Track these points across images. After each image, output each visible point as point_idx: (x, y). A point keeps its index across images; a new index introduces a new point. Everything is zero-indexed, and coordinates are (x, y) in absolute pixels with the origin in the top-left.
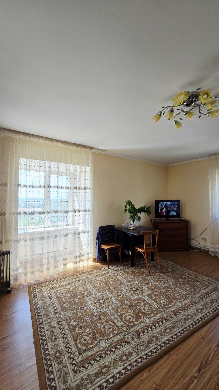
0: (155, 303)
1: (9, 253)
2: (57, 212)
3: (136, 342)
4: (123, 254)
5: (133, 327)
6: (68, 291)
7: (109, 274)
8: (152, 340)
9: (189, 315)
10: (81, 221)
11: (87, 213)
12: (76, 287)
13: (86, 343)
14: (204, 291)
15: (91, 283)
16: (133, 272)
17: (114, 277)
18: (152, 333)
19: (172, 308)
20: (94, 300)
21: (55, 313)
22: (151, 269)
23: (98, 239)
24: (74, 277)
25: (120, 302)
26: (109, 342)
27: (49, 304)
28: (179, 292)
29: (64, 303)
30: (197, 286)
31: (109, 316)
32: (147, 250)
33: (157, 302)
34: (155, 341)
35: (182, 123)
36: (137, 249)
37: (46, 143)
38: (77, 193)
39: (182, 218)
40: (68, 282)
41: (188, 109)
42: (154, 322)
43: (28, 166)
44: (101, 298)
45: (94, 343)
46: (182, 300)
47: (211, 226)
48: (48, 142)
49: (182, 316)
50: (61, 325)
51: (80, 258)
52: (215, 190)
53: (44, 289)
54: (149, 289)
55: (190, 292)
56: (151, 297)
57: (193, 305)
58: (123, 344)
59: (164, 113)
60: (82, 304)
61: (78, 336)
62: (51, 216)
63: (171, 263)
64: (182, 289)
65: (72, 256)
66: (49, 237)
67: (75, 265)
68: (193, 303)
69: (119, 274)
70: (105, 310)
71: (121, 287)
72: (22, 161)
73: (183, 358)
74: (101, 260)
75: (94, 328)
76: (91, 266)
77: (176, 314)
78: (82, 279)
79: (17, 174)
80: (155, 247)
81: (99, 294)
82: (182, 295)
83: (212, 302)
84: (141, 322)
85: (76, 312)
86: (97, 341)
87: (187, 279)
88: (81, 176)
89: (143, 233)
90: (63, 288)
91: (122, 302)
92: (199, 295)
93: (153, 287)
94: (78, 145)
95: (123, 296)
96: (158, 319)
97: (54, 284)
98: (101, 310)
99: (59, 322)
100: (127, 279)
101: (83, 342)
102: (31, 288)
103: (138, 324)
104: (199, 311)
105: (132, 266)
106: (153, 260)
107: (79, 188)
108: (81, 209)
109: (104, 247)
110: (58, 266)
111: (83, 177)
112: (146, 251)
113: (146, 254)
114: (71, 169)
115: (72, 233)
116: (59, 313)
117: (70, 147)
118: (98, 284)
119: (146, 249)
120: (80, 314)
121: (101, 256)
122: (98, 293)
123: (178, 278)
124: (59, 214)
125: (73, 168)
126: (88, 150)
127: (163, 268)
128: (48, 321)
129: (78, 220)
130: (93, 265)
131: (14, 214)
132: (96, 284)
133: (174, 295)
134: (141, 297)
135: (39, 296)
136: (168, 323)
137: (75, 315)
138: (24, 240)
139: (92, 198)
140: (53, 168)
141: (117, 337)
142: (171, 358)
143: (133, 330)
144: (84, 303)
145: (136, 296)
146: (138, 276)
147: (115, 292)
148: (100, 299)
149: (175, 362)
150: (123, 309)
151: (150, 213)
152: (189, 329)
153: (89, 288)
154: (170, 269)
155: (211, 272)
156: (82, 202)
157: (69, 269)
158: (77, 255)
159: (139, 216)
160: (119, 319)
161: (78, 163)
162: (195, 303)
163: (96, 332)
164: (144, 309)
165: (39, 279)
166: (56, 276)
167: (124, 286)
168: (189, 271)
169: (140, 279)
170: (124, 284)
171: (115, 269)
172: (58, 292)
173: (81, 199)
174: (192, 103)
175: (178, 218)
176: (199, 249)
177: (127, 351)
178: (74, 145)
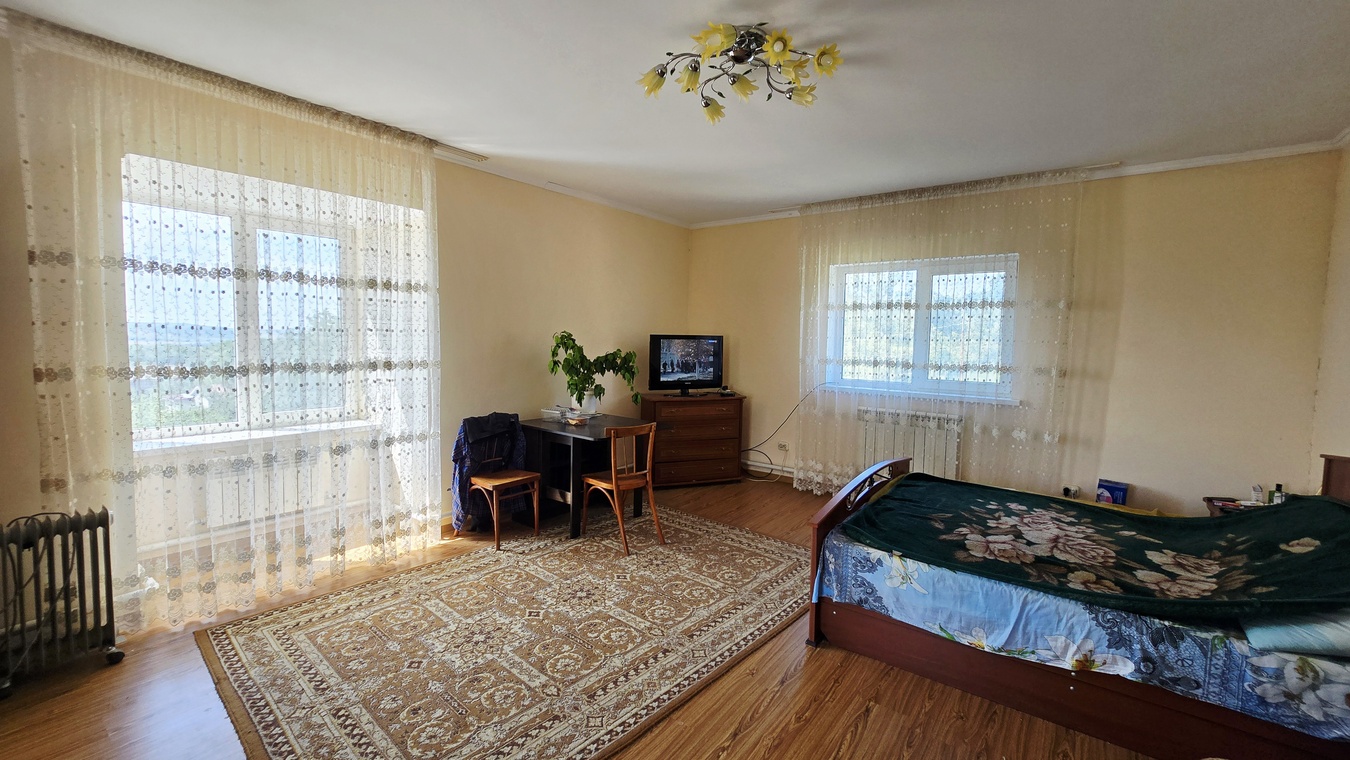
0: (639, 619)
1: (103, 520)
2: (300, 368)
3: (583, 714)
4: (545, 500)
5: (573, 682)
6: (360, 627)
7: (500, 564)
8: (627, 700)
9: (725, 632)
10: (396, 403)
11: (419, 374)
12: (389, 613)
13: (434, 742)
14: (767, 576)
15: (438, 596)
16: (576, 551)
17: (518, 571)
18: (627, 687)
19: (682, 624)
20: (453, 637)
21: (318, 689)
22: (631, 537)
23: (458, 458)
24: (375, 587)
25: (539, 631)
26: (506, 727)
27: (292, 669)
28: (704, 586)
29: (349, 660)
30: (753, 567)
31: (504, 669)
32: (620, 483)
33: (644, 617)
34: (634, 702)
35: (723, 107)
36: (592, 481)
37: (245, 103)
38: (379, 303)
39: (726, 388)
40: (354, 603)
41: (739, 69)
42: (632, 663)
43: (166, 188)
44: (477, 629)
45: (461, 738)
46: (712, 601)
47: (801, 408)
48: (251, 102)
49: (707, 638)
50: (347, 716)
51: (394, 527)
52: (814, 308)
53: (265, 633)
54: (625, 588)
55: (733, 581)
56: (628, 608)
57: (736, 609)
58: (548, 724)
59: (672, 72)
60: (412, 654)
61: (406, 732)
62: (275, 382)
63: (690, 517)
64: (714, 578)
65: (366, 522)
66: (269, 460)
67: (378, 549)
68: (737, 606)
69: (534, 561)
70: (489, 656)
71: (541, 595)
72: (136, 167)
73: (702, 719)
74: (470, 527)
75: (459, 705)
76: (435, 548)
77: (692, 636)
78: (405, 587)
79: (114, 219)
80: (645, 474)
81: (470, 621)
82: (712, 591)
83: (783, 597)
84: (599, 668)
85: (395, 677)
86: (470, 731)
87: (728, 552)
88: (394, 240)
89: (609, 431)
90: (338, 621)
91: (543, 630)
92: (756, 585)
93: (634, 583)
94: (378, 128)
95: (546, 616)
96: (646, 654)
97: (302, 613)
98: (479, 660)
99: (339, 710)
100: (557, 572)
101: (427, 741)
102: (206, 638)
103: (588, 674)
104: (750, 619)
105: (575, 535)
106: (638, 513)
107: (387, 285)
108: (395, 360)
109: (482, 484)
110: (311, 555)
111: (401, 246)
112: (618, 486)
113: (617, 494)
114: (353, 214)
115: (362, 444)
116: (334, 688)
117: (347, 132)
118: (465, 594)
119: (617, 479)
120: (409, 679)
121: (470, 516)
122: (467, 618)
123: (706, 552)
124: (310, 377)
125: (359, 211)
126: (417, 149)
127: (667, 533)
128: (297, 714)
129: (384, 396)
130: (445, 546)
131: (112, 373)
132: (459, 597)
133: (690, 593)
134: (599, 612)
135: (246, 657)
136: (671, 657)
137: (391, 683)
138: (164, 472)
139: (436, 320)
140: (279, 205)
141: (529, 712)
142: (672, 727)
143: (575, 690)
144: (418, 651)
145: (586, 609)
146: (592, 560)
147: (520, 610)
148: (473, 633)
149: (682, 732)
150: (545, 647)
151: (633, 374)
152: (721, 662)
153: (433, 609)
154: (687, 532)
155: (792, 530)
156: (400, 334)
157: (354, 566)
158: (385, 515)
159: (597, 382)
160: (535, 672)
161: (379, 194)
162: (743, 604)
163: (466, 712)
164: (608, 637)
165: (233, 608)
166: (306, 590)
167: (549, 590)
168: (735, 532)
169: (598, 567)
170: (550, 585)
171: (521, 549)
172: (323, 633)
173: (394, 323)
174: (750, 57)
175: (716, 390)
176: (769, 475)
177: (558, 736)
178: (361, 123)
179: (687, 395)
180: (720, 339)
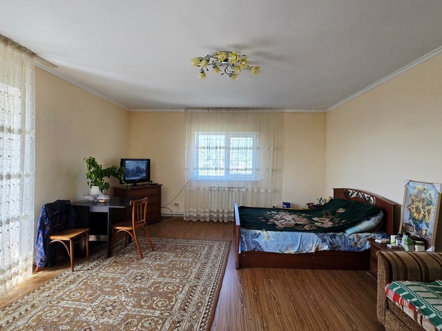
3: (187, 316)
5: (172, 308)
7: (82, 277)
12: (40, 316)
15: (63, 300)
16: (115, 262)
17: (95, 277)
18: (194, 302)
19: (192, 276)
20: (95, 313)
30: (197, 251)
31: (136, 315)
34: (201, 305)
39: (151, 182)
42: (187, 294)
44: (104, 306)
49: (204, 277)
57: (205, 266)
58: (178, 325)
60: (80, 327)
70: (123, 313)
71: (120, 283)
77: (199, 279)
81: (95, 304)
84: (177, 300)
87: (182, 247)
91: (137, 296)
95: (132, 290)
96: (189, 289)
98: (120, 316)
103: (175, 304)
105: (109, 256)
107: (9, 130)
113: (136, 231)
118: (78, 294)
122: (92, 303)
132: (76, 296)
136: (199, 287)
141: (166, 324)
143: (175, 310)
144: (82, 324)
147: (117, 292)
150: (146, 301)
153: (68, 306)
158: (6, 266)
160: (152, 311)
168: (178, 241)
175: (148, 183)
177: (187, 327)
179: (136, 186)
180: (149, 160)
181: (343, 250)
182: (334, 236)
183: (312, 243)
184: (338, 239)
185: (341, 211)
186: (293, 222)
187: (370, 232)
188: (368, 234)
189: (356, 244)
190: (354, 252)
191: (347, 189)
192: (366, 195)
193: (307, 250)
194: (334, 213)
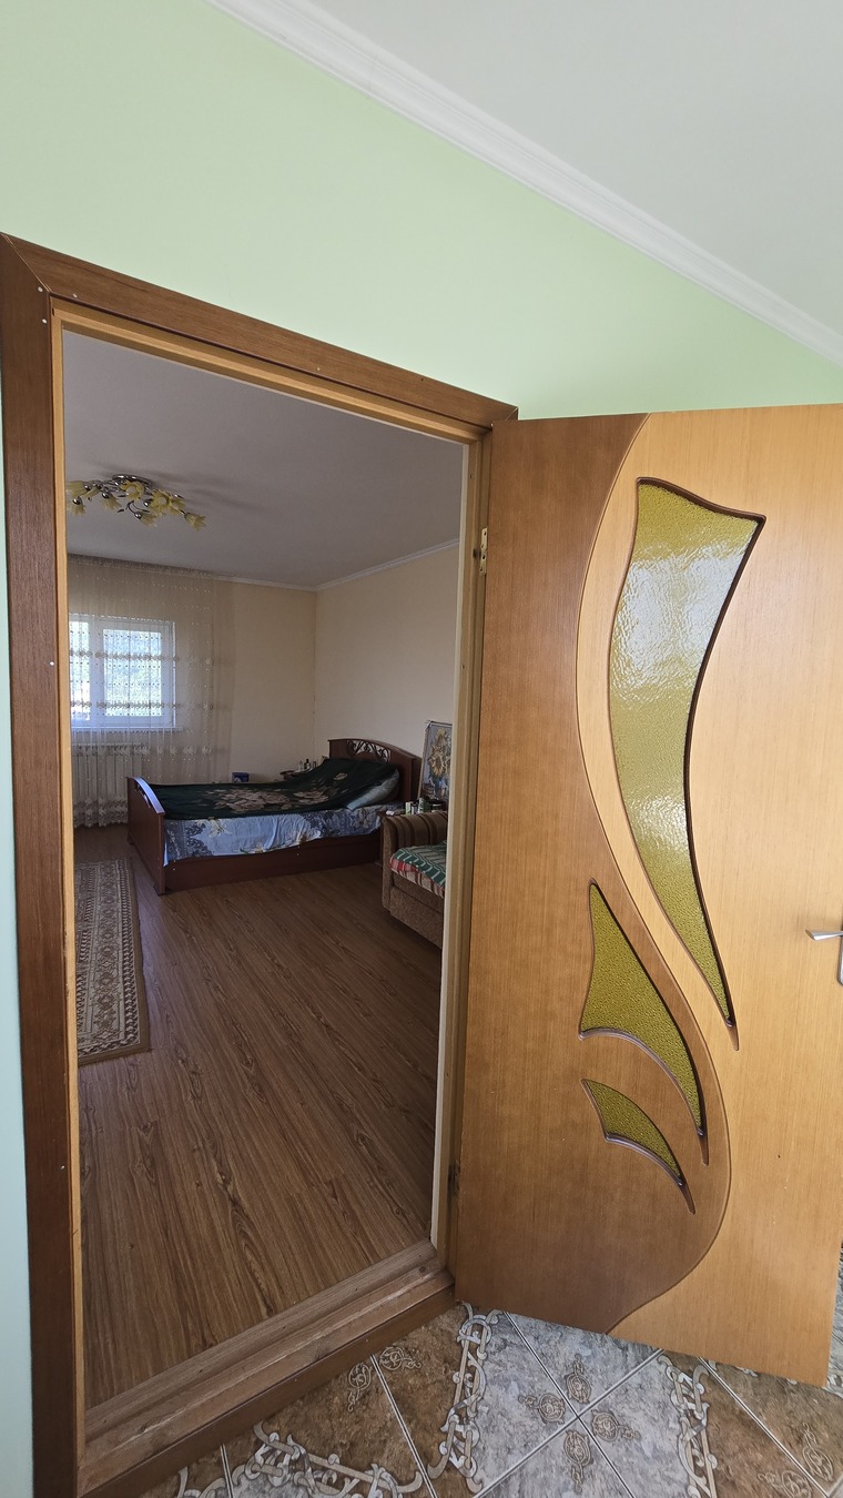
181: (343, 835)
182: (330, 815)
183: (295, 830)
184: (336, 820)
185: (341, 777)
186: (261, 802)
187: (383, 804)
188: (379, 806)
189: (361, 823)
190: (358, 836)
191: (351, 740)
192: (378, 748)
193: (288, 842)
194: (329, 782)
